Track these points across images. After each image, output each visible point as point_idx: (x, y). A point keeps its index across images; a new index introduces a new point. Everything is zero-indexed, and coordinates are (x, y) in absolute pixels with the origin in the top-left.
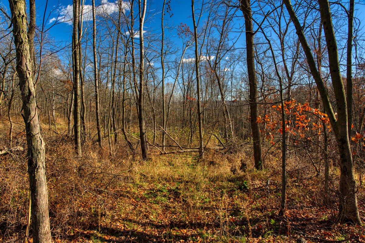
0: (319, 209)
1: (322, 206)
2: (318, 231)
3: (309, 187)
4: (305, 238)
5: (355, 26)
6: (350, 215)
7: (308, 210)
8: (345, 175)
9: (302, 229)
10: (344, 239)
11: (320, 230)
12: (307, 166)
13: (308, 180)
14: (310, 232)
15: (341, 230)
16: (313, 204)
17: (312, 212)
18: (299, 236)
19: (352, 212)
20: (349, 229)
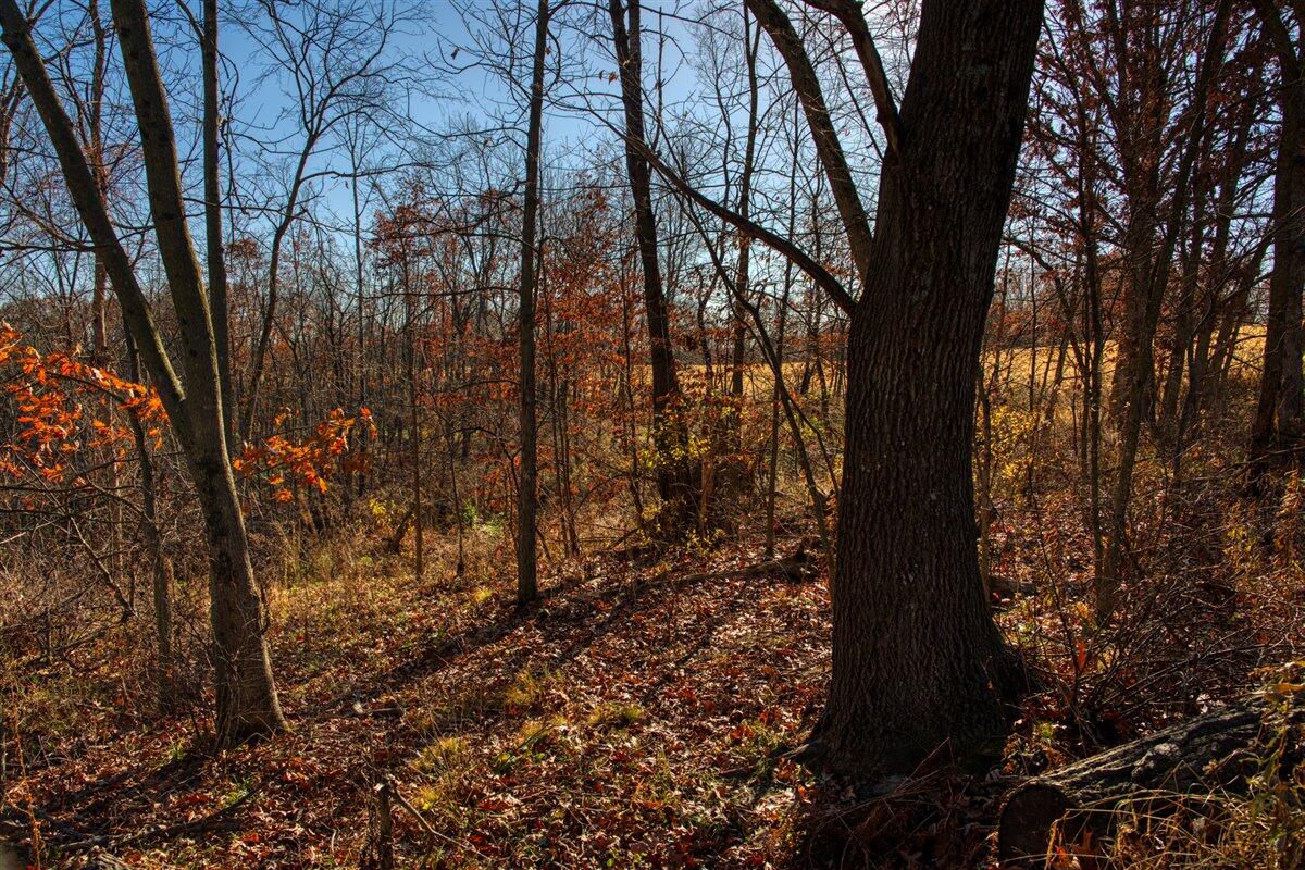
0: (150, 733)
1: (155, 719)
2: (157, 805)
3: (96, 669)
4: (112, 852)
5: (223, 84)
6: (253, 710)
7: (108, 749)
8: (227, 582)
9: (93, 828)
10: (244, 793)
11: (164, 800)
12: (80, 595)
13: (91, 644)
14: (128, 823)
15: (231, 771)
16: (124, 723)
17: (122, 752)
18: (85, 858)
19: (259, 698)
20: (254, 759)
